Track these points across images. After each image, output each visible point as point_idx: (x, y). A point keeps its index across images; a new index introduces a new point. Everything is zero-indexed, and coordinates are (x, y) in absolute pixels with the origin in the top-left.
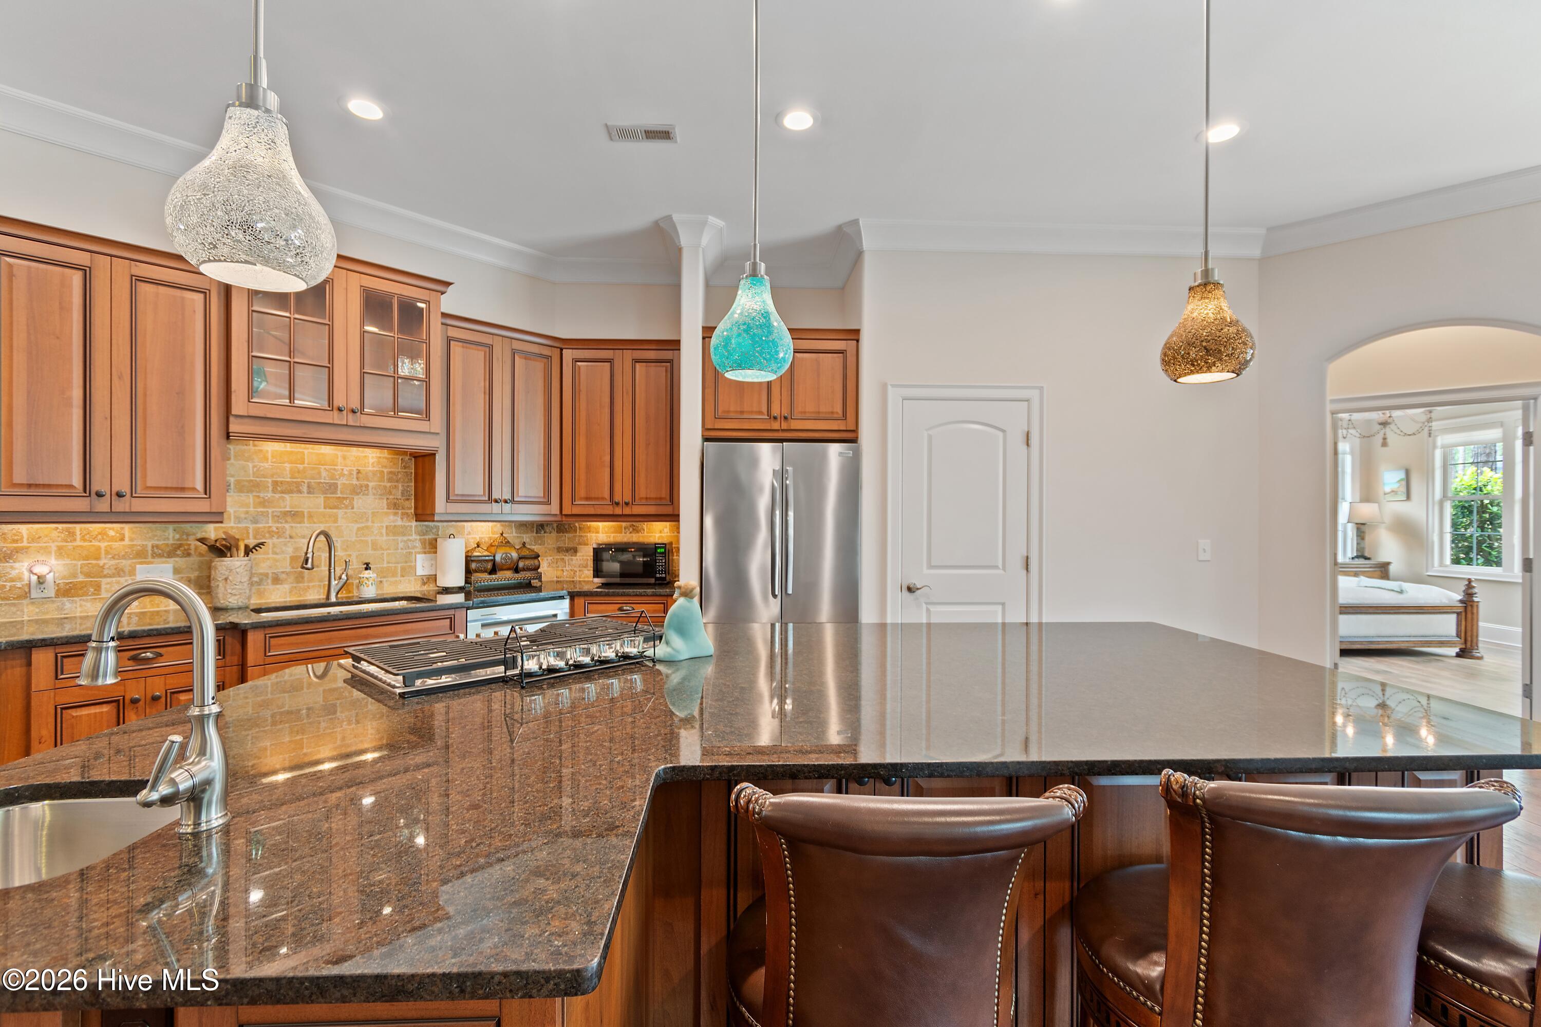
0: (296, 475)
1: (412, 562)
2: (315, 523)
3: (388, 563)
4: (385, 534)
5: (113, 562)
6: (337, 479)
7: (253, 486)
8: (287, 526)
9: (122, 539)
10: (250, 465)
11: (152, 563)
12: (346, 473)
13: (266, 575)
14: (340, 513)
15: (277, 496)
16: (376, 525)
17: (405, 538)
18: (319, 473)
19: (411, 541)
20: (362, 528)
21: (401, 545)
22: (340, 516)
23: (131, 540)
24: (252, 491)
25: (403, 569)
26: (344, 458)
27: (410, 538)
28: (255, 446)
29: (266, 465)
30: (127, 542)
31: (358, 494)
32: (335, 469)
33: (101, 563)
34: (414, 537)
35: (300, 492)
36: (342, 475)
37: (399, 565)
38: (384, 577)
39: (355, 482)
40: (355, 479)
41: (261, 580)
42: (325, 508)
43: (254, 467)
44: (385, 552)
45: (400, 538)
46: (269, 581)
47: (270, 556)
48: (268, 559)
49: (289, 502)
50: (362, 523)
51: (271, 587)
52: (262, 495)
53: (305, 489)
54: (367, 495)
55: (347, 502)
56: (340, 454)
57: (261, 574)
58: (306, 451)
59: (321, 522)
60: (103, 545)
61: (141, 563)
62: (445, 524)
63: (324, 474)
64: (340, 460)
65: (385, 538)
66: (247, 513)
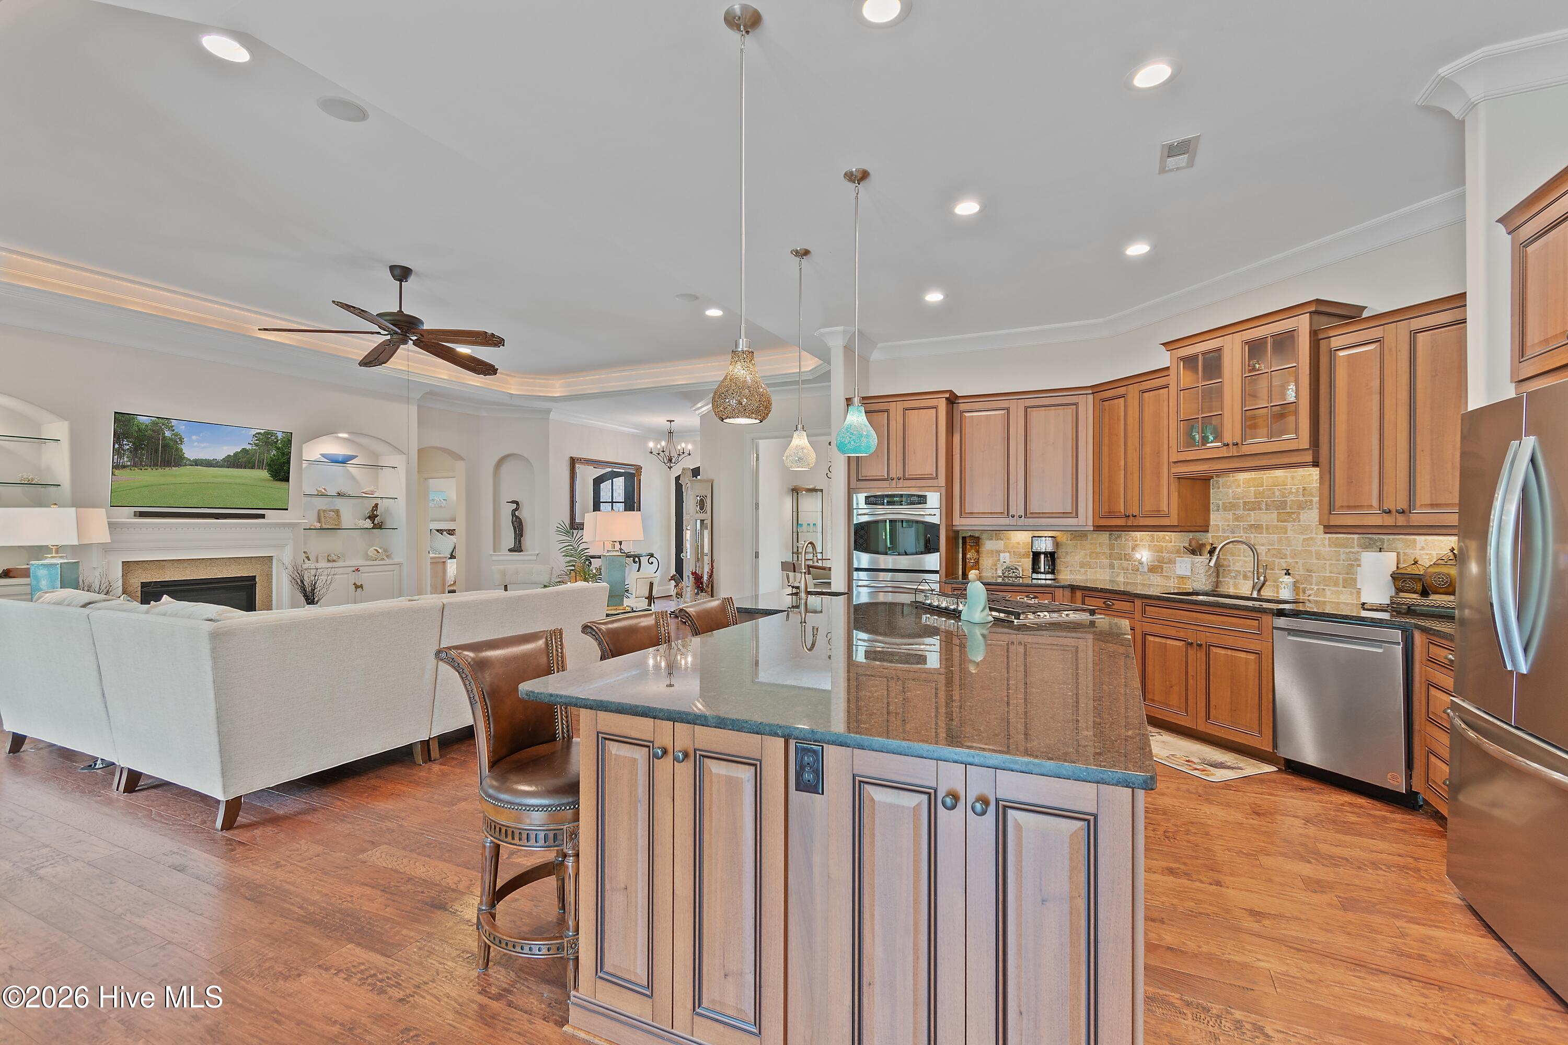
0: (1258, 496)
1: (1353, 574)
2: (1271, 534)
3: (1331, 572)
4: (1327, 545)
5: (1168, 555)
6: (1286, 497)
7: (1232, 506)
8: (1252, 536)
9: (1171, 542)
10: (1231, 491)
11: (1182, 557)
12: (1294, 491)
13: (1239, 572)
14: (1289, 525)
15: (1246, 513)
16: (1319, 536)
17: (1347, 550)
18: (1274, 493)
19: (1353, 553)
20: (1307, 539)
21: (1343, 557)
22: (1289, 528)
23: (1175, 543)
24: (1230, 510)
25: (1345, 580)
26: (1293, 478)
27: (1353, 550)
28: (1233, 477)
29: (1239, 490)
30: (1173, 544)
31: (1303, 509)
32: (1285, 489)
33: (1163, 555)
34: (1356, 549)
35: (1260, 509)
36: (1291, 493)
37: (1341, 576)
38: (1327, 586)
39: (1301, 498)
40: (1302, 496)
41: (1236, 575)
42: (1278, 522)
43: (1233, 492)
44: (1328, 562)
45: (1342, 550)
46: (1241, 577)
47: (1242, 558)
48: (1241, 560)
49: (1253, 517)
50: (1307, 534)
51: (1242, 581)
52: (1237, 512)
53: (1264, 506)
54: (1311, 509)
55: (1294, 516)
56: (1289, 475)
57: (1237, 571)
58: (1264, 476)
59: (1275, 534)
60: (1164, 544)
61: (1179, 557)
62: (1391, 537)
63: (1277, 493)
64: (1289, 480)
65: (1328, 549)
66: (1228, 525)
